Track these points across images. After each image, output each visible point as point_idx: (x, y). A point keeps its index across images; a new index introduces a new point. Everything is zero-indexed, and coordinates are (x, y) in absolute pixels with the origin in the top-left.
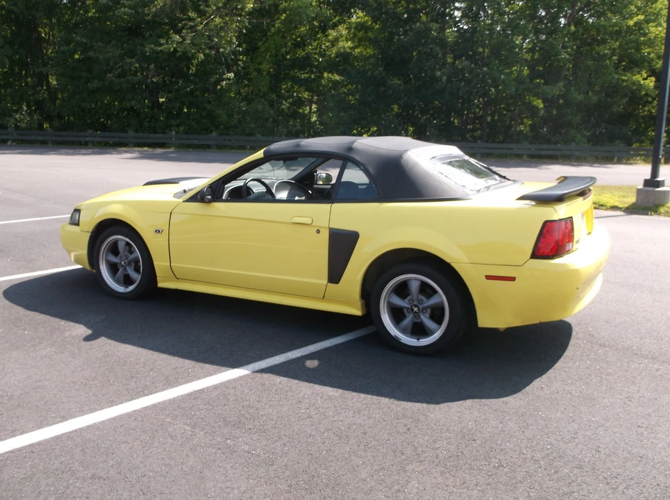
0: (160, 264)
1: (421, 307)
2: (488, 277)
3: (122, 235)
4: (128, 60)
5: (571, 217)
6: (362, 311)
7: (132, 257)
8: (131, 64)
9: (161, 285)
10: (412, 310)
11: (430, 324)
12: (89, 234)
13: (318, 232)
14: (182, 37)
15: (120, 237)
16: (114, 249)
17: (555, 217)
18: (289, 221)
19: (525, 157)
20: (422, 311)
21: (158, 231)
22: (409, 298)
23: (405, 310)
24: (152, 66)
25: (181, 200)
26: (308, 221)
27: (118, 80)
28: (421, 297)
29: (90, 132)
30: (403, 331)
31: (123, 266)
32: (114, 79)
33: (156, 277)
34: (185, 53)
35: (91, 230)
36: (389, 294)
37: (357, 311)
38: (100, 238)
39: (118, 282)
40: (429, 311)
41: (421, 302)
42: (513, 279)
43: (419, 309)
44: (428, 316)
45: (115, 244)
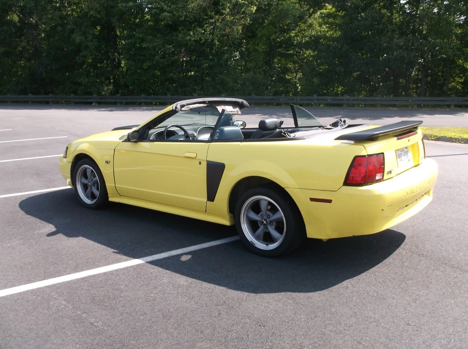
0: (109, 184)
1: (268, 220)
2: (312, 200)
3: (88, 165)
4: (168, 46)
5: (383, 153)
6: (230, 221)
7: (94, 179)
8: (170, 49)
9: (111, 199)
10: (263, 222)
11: (274, 233)
12: (71, 164)
13: (200, 163)
14: (204, 30)
15: (87, 166)
16: (85, 175)
17: (364, 153)
18: (182, 155)
19: (452, 107)
20: (270, 224)
21: (107, 162)
22: (261, 213)
23: (259, 223)
24: (183, 50)
25: (121, 141)
26: (193, 155)
27: (162, 60)
28: (269, 213)
29: (143, 95)
30: (257, 238)
31: (90, 186)
32: (159, 59)
33: (107, 194)
34: (206, 41)
35: (71, 161)
36: (247, 210)
37: (226, 222)
38: (76, 167)
39: (87, 197)
40: (274, 224)
41: (269, 217)
42: (330, 201)
43: (267, 222)
44: (274, 228)
45: (85, 170)
